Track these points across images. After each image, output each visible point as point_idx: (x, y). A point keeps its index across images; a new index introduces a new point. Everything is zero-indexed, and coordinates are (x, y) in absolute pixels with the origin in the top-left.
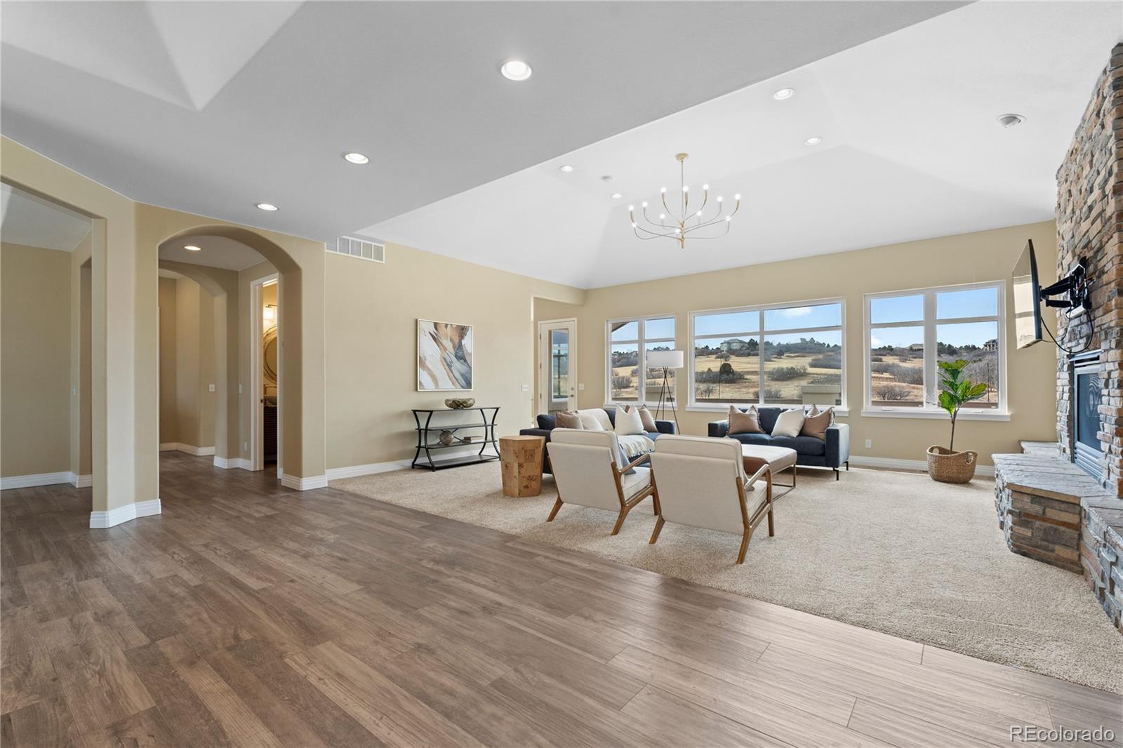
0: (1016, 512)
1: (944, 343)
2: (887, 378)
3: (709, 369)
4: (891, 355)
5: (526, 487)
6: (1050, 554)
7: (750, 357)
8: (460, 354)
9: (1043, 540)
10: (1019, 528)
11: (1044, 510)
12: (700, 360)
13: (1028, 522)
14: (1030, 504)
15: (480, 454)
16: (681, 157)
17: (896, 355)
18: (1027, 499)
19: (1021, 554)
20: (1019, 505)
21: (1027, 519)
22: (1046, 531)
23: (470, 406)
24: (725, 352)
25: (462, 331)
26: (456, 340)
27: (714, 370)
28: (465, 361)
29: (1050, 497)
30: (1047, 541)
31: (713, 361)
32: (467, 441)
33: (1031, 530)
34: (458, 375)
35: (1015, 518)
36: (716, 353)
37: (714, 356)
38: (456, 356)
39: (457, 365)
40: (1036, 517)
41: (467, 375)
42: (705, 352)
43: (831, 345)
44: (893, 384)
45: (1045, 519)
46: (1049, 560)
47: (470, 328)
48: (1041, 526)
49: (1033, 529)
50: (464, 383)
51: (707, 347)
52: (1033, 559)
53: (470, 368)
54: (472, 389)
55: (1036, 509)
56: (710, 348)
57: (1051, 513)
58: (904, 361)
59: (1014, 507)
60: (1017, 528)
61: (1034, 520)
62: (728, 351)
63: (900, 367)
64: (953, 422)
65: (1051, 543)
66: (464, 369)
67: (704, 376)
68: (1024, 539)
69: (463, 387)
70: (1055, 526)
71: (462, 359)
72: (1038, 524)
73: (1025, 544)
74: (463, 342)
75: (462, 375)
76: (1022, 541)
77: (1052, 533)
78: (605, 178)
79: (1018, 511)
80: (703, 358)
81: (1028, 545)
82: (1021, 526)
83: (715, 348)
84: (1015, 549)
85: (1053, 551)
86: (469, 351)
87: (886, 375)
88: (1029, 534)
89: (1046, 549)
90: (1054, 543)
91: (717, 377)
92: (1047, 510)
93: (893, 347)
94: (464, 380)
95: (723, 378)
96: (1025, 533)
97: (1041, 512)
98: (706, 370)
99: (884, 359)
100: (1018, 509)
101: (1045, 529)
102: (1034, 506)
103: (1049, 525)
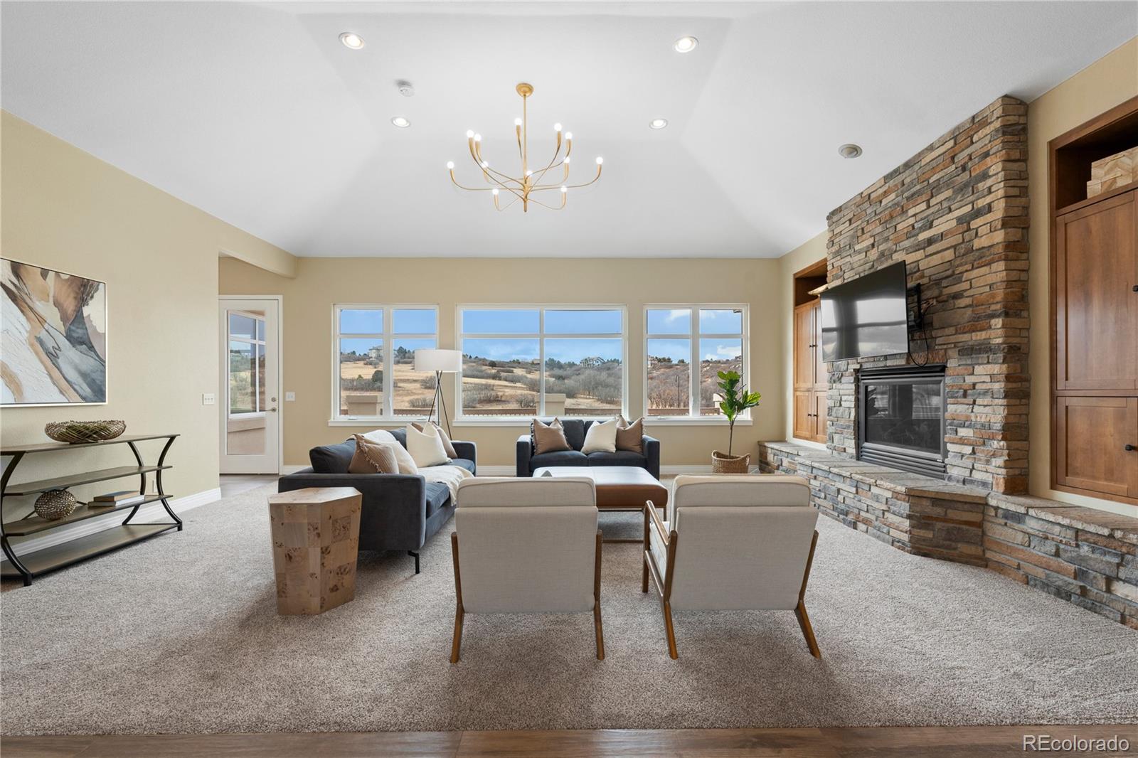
0: (916, 516)
1: (555, 359)
2: (520, 387)
3: (360, 376)
4: (520, 368)
5: (335, 589)
6: (952, 552)
7: (400, 365)
8: (78, 333)
9: (945, 539)
10: (919, 530)
11: (946, 512)
12: (346, 366)
13: (929, 524)
14: (930, 507)
15: (125, 523)
16: (526, 89)
17: (523, 368)
18: (926, 503)
19: (922, 556)
20: (918, 509)
21: (926, 521)
22: (949, 531)
23: (115, 436)
24: (373, 359)
25: (84, 289)
26: (70, 305)
27: (365, 377)
28: (91, 348)
29: (955, 499)
30: (950, 540)
31: (360, 368)
32: (104, 504)
33: (932, 532)
34: (73, 375)
35: (914, 522)
36: (363, 360)
37: (362, 362)
38: (69, 337)
39: (71, 356)
40: (937, 519)
41: (94, 376)
42: (351, 358)
43: (473, 357)
44: (526, 392)
45: (945, 520)
46: (951, 558)
47: (101, 286)
48: (943, 527)
49: (934, 530)
50: (87, 391)
51: (354, 353)
52: (934, 558)
53: (102, 362)
54: (106, 403)
55: (938, 511)
56: (357, 355)
57: (952, 514)
58: (530, 372)
59: (913, 512)
60: (916, 531)
61: (934, 522)
62: (376, 358)
63: (527, 378)
64: (731, 429)
65: (954, 541)
66: (88, 363)
67: (355, 383)
68: (924, 540)
69: (85, 399)
70: (958, 526)
71: (82, 343)
72: (939, 525)
73: (926, 545)
74: (86, 311)
75: (84, 375)
76: (922, 543)
77: (955, 532)
78: (402, 83)
79: (919, 515)
80: (351, 365)
81: (929, 546)
82: (920, 529)
83: (362, 354)
84: (913, 551)
85: (955, 549)
86: (100, 330)
87: (518, 385)
88: (931, 536)
89: (948, 547)
90: (957, 541)
91: (369, 384)
92: (949, 511)
93: (520, 361)
94: (90, 386)
95: (376, 386)
96: (925, 535)
97: (943, 514)
98: (357, 377)
99: (515, 370)
100: (917, 512)
101: (948, 529)
102: (935, 508)
103: (952, 525)
